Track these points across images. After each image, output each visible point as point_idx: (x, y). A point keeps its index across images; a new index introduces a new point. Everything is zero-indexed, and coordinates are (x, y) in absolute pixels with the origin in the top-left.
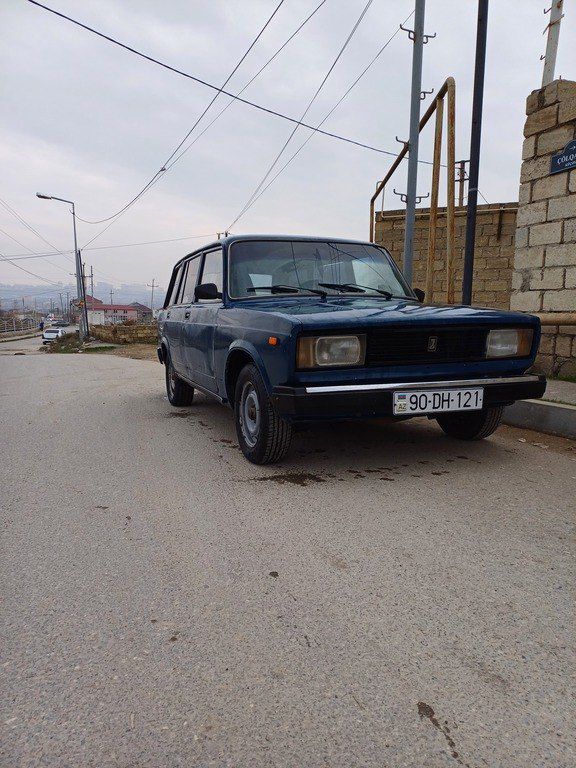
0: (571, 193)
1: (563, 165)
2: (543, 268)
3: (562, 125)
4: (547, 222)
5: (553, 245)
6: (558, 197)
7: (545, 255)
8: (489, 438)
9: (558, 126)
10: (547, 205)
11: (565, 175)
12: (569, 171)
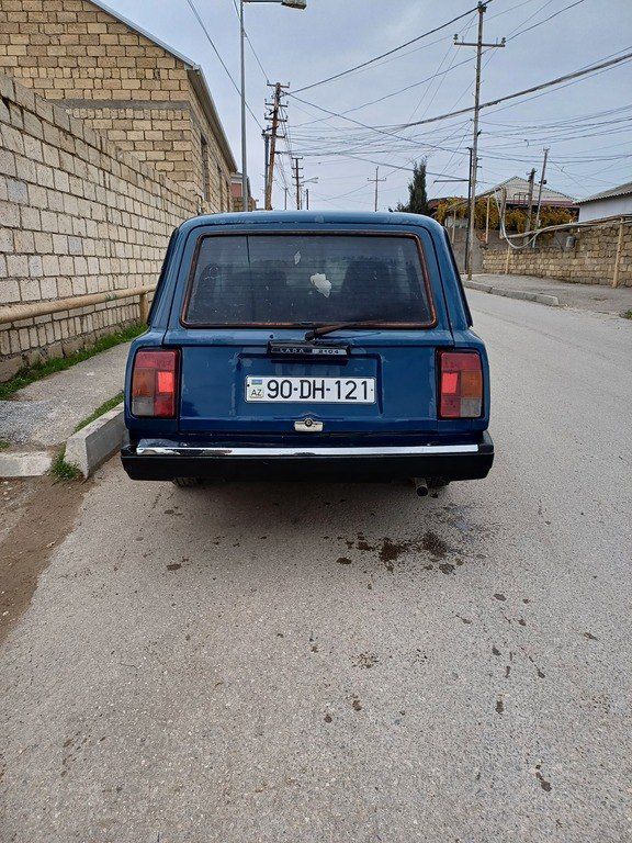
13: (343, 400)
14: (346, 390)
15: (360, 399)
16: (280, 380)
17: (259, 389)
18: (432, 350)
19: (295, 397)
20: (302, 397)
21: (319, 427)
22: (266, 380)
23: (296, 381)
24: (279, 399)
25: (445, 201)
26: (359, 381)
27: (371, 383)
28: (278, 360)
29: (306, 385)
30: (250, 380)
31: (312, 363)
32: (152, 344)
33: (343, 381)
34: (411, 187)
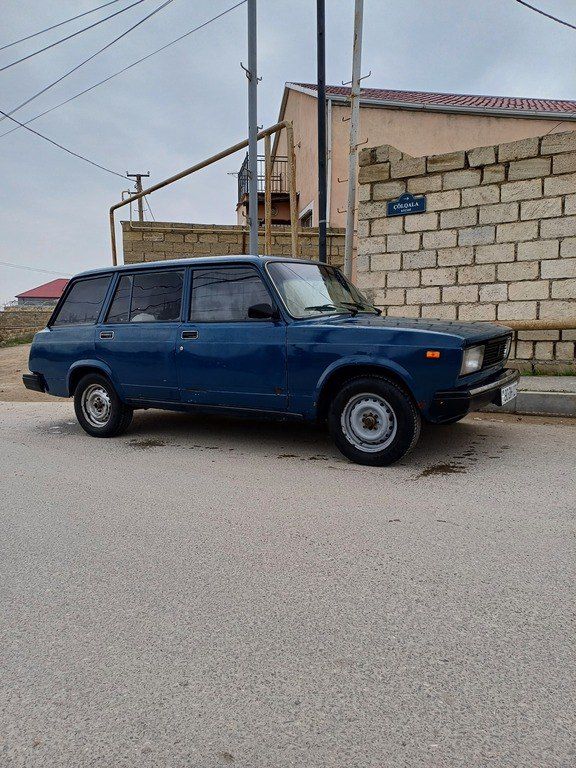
0: (406, 232)
1: (399, 210)
2: (385, 288)
3: (394, 180)
4: (386, 253)
5: (393, 271)
6: (396, 234)
7: (386, 278)
8: (462, 421)
9: (390, 180)
10: (386, 240)
11: (401, 218)
12: (404, 215)
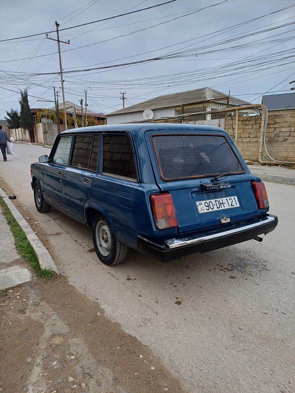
13: (231, 207)
14: (230, 202)
15: (235, 206)
16: (208, 201)
17: (202, 207)
18: (250, 182)
19: (216, 209)
20: (218, 208)
21: (229, 220)
22: (203, 202)
23: (213, 201)
24: (210, 210)
25: (40, 110)
26: (232, 198)
27: (236, 198)
28: (204, 192)
29: (217, 202)
30: (197, 203)
31: (215, 192)
32: (155, 191)
33: (228, 198)
34: (20, 102)
